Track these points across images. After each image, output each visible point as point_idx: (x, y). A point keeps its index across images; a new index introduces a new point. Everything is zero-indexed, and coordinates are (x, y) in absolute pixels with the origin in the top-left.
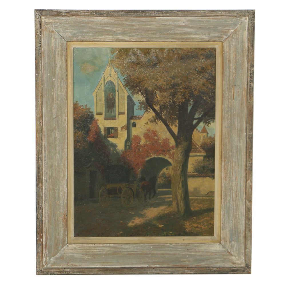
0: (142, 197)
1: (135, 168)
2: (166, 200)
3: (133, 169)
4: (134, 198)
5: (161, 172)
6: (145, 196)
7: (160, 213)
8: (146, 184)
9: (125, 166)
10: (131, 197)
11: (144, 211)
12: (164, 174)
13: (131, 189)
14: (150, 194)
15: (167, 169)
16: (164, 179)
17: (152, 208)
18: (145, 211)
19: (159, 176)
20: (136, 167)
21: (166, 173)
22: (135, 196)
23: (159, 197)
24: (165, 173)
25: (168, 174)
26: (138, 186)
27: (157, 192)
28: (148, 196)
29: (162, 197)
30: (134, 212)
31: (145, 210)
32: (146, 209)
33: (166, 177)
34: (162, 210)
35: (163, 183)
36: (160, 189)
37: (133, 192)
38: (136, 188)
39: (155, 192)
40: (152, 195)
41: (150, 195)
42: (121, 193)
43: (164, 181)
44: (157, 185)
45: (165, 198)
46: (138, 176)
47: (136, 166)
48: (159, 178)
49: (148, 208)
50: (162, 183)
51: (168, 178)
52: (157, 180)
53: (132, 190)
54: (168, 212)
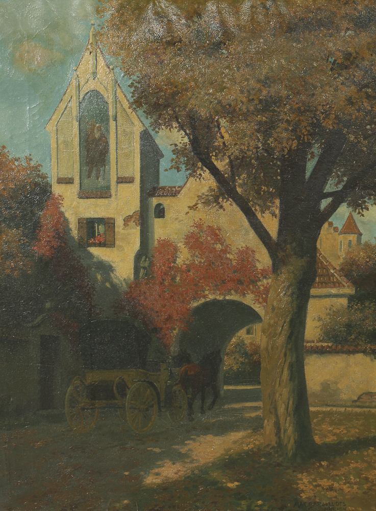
0: (180, 407)
1: (161, 329)
2: (247, 415)
3: (156, 330)
4: (160, 410)
5: (234, 340)
6: (190, 405)
7: (230, 450)
8: (192, 373)
9: (136, 324)
10: (152, 406)
11: (186, 444)
12: (240, 345)
13: (151, 384)
14: (203, 400)
15: (248, 332)
16: (240, 359)
17: (209, 437)
18: (191, 444)
19: (228, 351)
20: (164, 326)
21: (247, 342)
22: (162, 404)
23: (226, 407)
24: (243, 341)
25: (251, 344)
26: (171, 375)
27: (222, 392)
28: (197, 403)
29: (237, 406)
30: (160, 448)
31: (191, 442)
32: (194, 440)
33: (246, 354)
34: (235, 442)
35: (238, 369)
36: (231, 384)
37: (158, 394)
38: (166, 382)
39: (216, 395)
40: (209, 401)
41: (203, 402)
42: (124, 395)
43: (242, 363)
44: (221, 375)
45: (244, 409)
46: (172, 349)
47: (166, 324)
48: (227, 354)
49: (199, 436)
50: (235, 368)
51: (251, 355)
52: (221, 360)
53: (155, 389)
54: (252, 448)
